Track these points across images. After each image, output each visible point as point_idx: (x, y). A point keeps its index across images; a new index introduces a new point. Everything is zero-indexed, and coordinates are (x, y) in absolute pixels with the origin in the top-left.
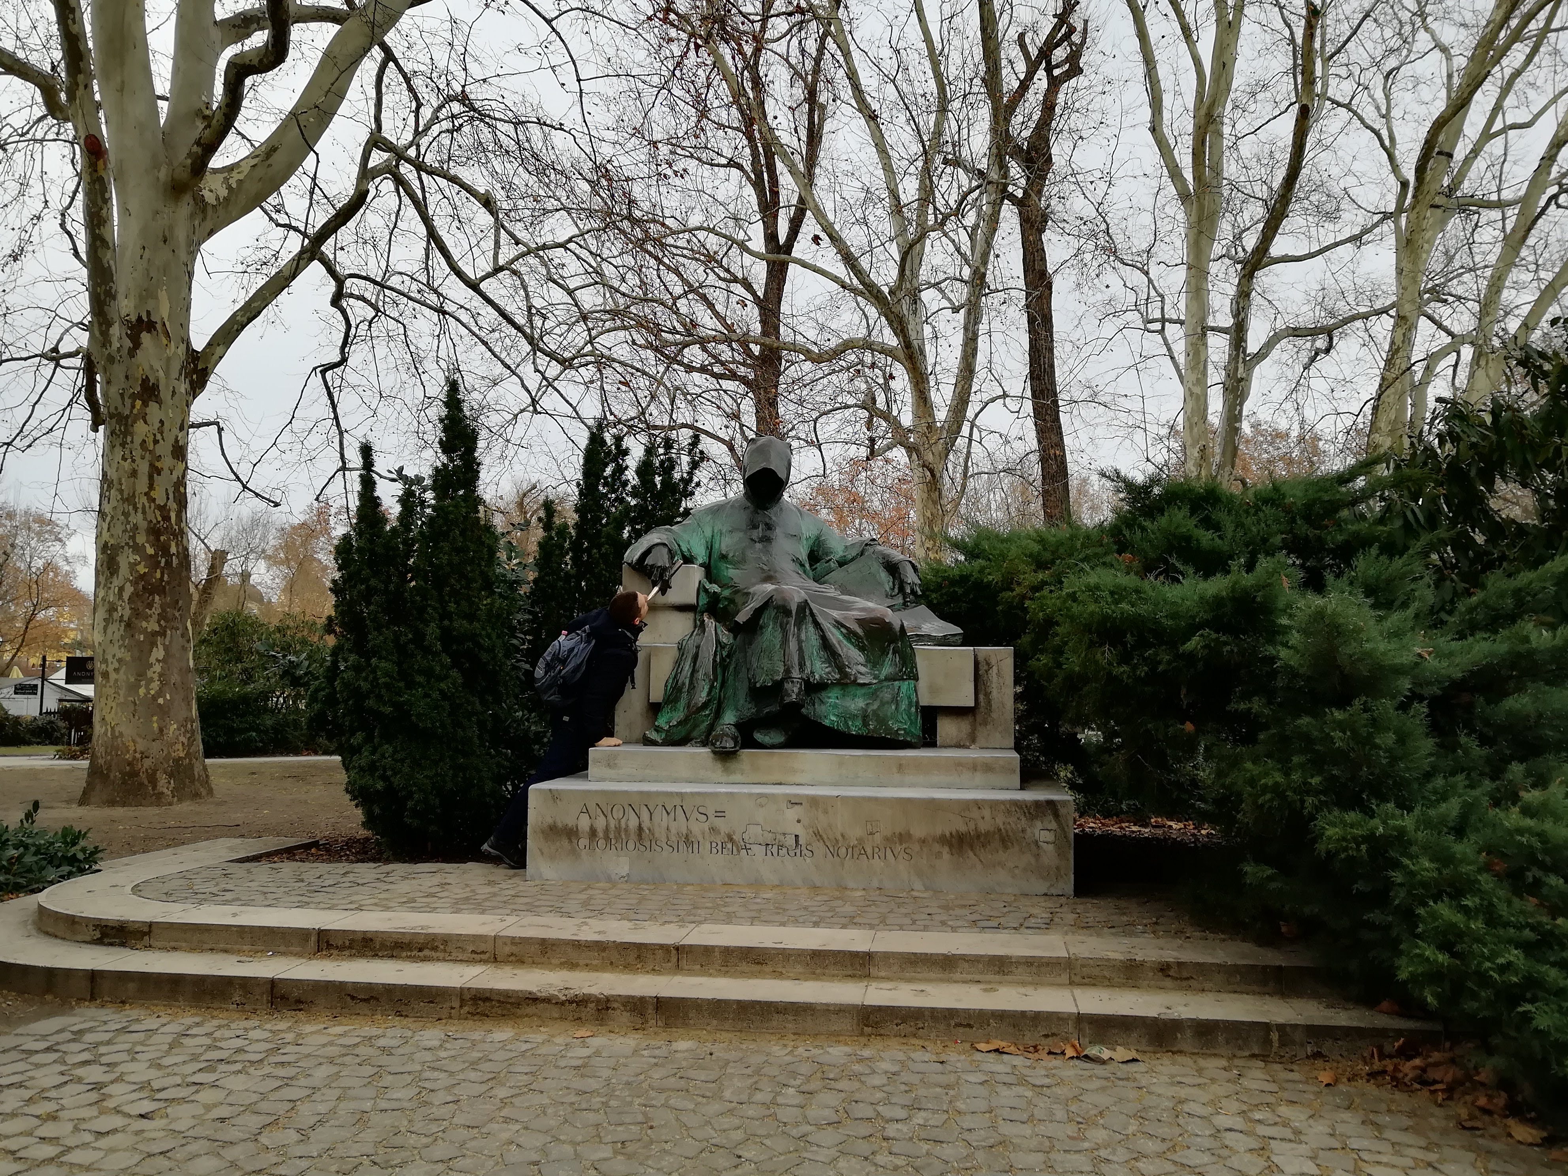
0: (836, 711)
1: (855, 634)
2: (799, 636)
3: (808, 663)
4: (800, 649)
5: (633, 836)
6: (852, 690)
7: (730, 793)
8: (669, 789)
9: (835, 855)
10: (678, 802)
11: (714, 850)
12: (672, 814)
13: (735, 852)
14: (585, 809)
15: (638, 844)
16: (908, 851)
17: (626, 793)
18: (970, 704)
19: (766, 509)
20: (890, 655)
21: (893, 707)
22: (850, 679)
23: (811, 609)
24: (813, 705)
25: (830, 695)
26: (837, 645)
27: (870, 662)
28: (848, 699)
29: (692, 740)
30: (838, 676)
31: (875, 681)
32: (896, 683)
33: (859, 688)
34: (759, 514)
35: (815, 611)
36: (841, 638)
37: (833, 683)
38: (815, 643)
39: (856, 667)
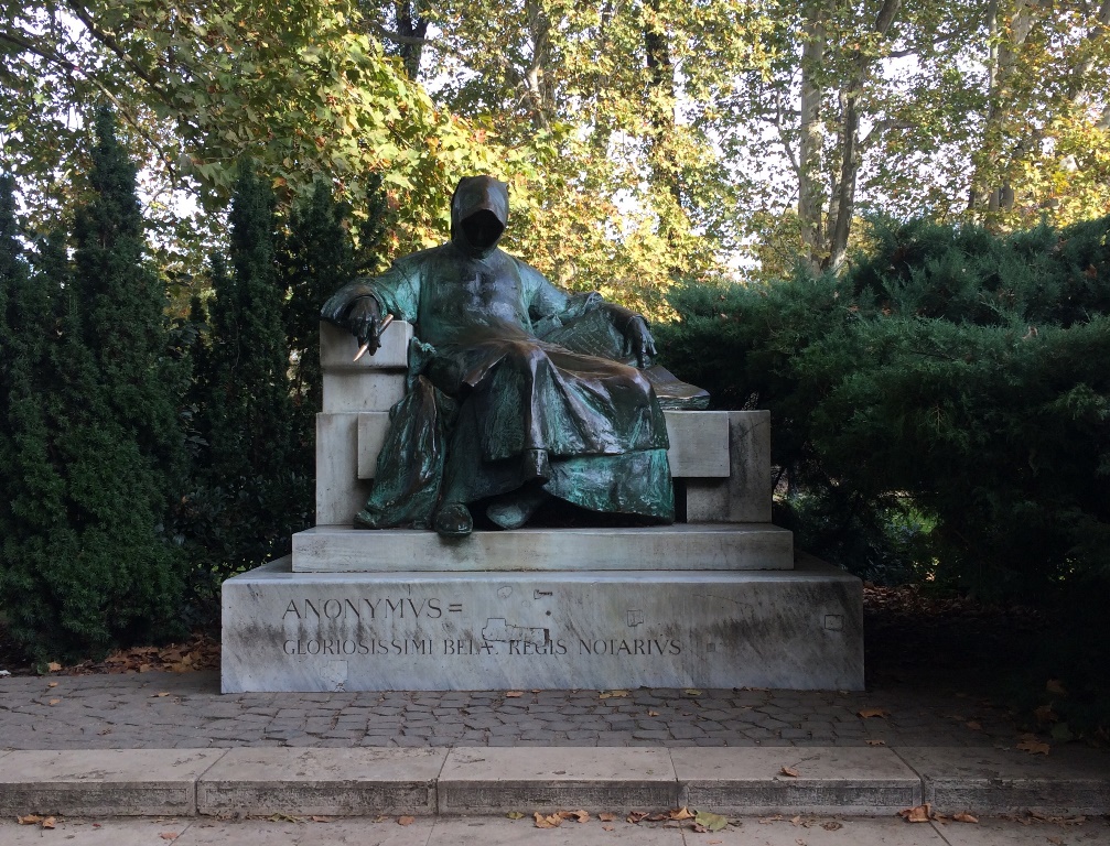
0: (581, 486)
1: (600, 398)
2: (540, 400)
3: (551, 431)
5: (351, 636)
6: (598, 461)
7: (468, 583)
8: (394, 581)
9: (592, 651)
10: (405, 595)
11: (449, 650)
12: (398, 610)
13: (474, 651)
14: (292, 608)
15: (358, 646)
16: (676, 643)
17: (341, 586)
18: (726, 473)
19: (482, 258)
20: (640, 422)
21: (645, 479)
22: (597, 449)
23: (551, 369)
24: (556, 479)
25: (573, 467)
26: (581, 410)
27: (617, 429)
28: (594, 472)
29: (412, 521)
30: (582, 446)
31: (623, 451)
32: (647, 452)
33: (606, 459)
34: (474, 263)
35: (555, 371)
36: (584, 402)
37: (577, 454)
38: (557, 408)
39: (602, 435)
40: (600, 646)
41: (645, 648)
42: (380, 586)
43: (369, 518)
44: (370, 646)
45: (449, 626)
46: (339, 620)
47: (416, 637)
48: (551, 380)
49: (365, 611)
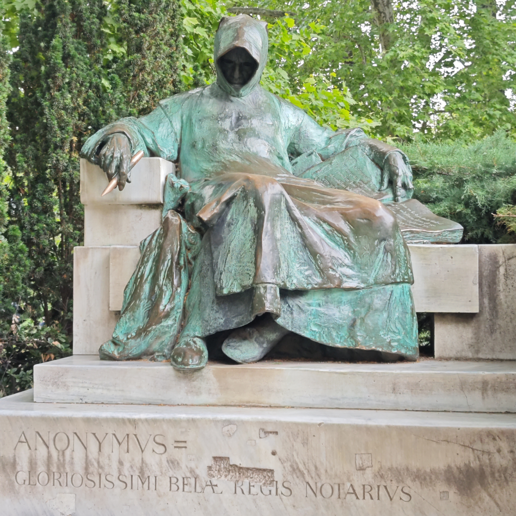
0: (318, 321)
1: (340, 231)
2: (273, 234)
3: (283, 266)
4: (275, 249)
5: (78, 470)
6: (336, 295)
7: (193, 420)
8: (120, 415)
9: (318, 494)
10: (130, 429)
11: (174, 487)
12: (124, 445)
13: (199, 489)
14: (23, 439)
15: (85, 479)
16: (406, 490)
17: (71, 420)
18: (476, 310)
19: (239, 96)
20: (381, 255)
21: (385, 315)
22: (334, 284)
23: (287, 202)
24: (292, 313)
25: (310, 302)
26: (319, 244)
27: (357, 263)
28: (332, 306)
29: (153, 353)
30: (319, 280)
31: (362, 285)
32: (389, 287)
33: (344, 293)
34: (232, 101)
35: (291, 204)
36: (323, 236)
37: (313, 289)
38: (292, 241)
39: (340, 269)
40: (327, 490)
41: (374, 493)
42: (107, 420)
43: (112, 350)
44: (96, 480)
45: (173, 463)
46: (68, 453)
47: (142, 472)
48: (287, 213)
49: (93, 446)
